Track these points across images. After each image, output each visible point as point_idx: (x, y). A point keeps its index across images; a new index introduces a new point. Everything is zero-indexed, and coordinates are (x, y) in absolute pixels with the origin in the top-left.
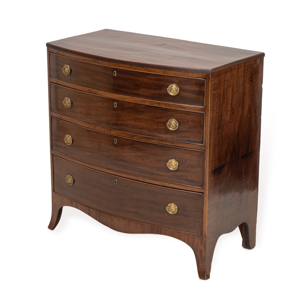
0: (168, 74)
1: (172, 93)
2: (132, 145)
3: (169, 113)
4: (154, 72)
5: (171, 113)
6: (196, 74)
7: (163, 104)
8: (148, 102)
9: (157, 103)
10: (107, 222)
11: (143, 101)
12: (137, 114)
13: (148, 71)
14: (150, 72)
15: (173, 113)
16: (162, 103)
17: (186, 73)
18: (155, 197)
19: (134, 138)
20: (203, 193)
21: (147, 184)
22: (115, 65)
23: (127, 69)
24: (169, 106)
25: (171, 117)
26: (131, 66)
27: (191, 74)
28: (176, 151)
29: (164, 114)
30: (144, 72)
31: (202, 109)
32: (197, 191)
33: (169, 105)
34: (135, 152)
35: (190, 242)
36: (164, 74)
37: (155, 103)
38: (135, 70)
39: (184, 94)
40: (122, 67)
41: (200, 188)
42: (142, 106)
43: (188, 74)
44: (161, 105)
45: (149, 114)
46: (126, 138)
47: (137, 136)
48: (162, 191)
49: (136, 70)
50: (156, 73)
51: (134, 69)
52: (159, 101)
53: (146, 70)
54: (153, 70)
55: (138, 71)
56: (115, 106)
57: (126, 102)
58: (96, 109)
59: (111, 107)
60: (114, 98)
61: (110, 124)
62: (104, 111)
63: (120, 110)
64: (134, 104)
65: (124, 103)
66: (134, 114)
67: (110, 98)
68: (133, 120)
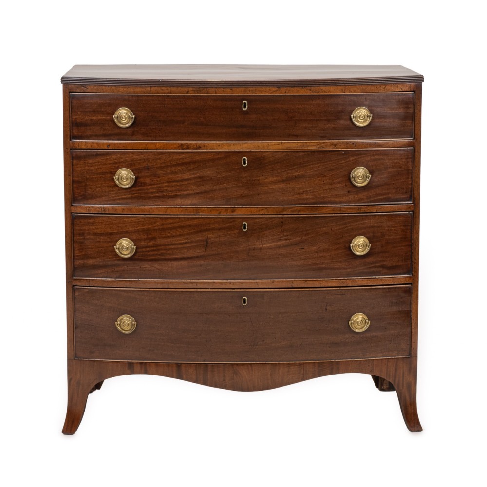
0: (350, 92)
1: (361, 122)
2: (281, 227)
3: (353, 158)
4: (325, 92)
5: (356, 157)
6: (400, 86)
7: (343, 145)
8: (312, 145)
9: (331, 144)
10: (224, 380)
11: (303, 145)
12: (292, 170)
13: (313, 92)
14: (318, 93)
15: (361, 158)
16: (340, 143)
17: (384, 87)
18: (326, 310)
19: (285, 213)
20: (411, 284)
21: (311, 289)
22: (245, 91)
23: (272, 94)
24: (354, 145)
25: (356, 164)
26: (279, 88)
27: (391, 86)
28: (366, 221)
29: (343, 161)
30: (306, 94)
31: (410, 144)
32: (402, 283)
33: (353, 144)
34: (286, 237)
36: (344, 92)
37: (327, 145)
38: (288, 92)
39: (379, 123)
40: (261, 92)
41: (408, 277)
42: (301, 154)
43: (387, 87)
44: (339, 146)
45: (316, 165)
46: (268, 216)
47: (292, 209)
48: (340, 296)
49: (290, 93)
50: (329, 94)
51: (285, 92)
52: (336, 141)
53: (310, 90)
54: (323, 88)
55: (295, 94)
56: (245, 163)
57: (268, 152)
58: (200, 177)
59: (234, 167)
60: (241, 151)
61: (233, 198)
62: (218, 176)
63: (254, 169)
64: (285, 154)
65: (265, 154)
66: (284, 172)
67: (233, 151)
68: (283, 181)
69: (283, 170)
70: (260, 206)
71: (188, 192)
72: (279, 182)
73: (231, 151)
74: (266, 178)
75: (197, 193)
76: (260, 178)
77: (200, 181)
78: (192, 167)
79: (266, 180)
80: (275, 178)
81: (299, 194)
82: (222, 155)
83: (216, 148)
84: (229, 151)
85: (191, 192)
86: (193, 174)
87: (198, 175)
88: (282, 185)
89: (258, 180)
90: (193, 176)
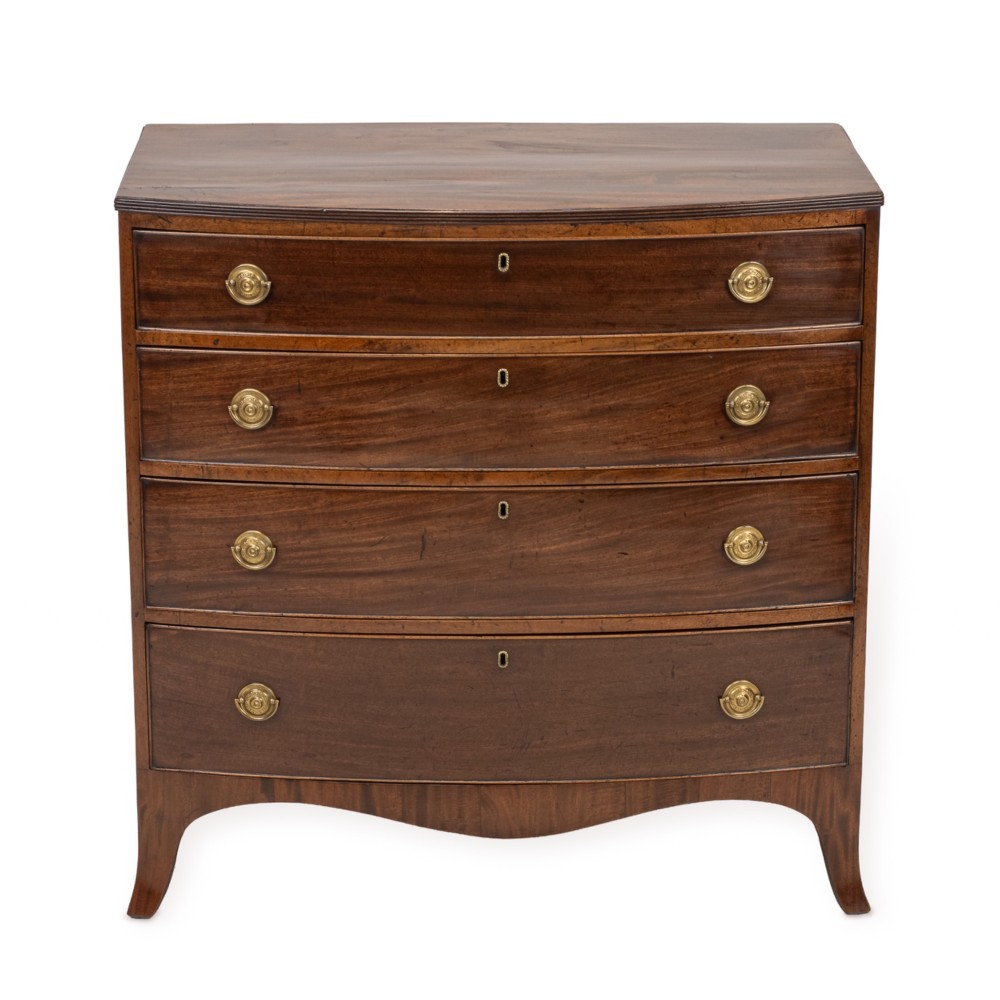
0: (727, 230)
1: (749, 294)
2: (580, 510)
3: (733, 368)
4: (673, 232)
5: (737, 366)
6: (833, 216)
7: (710, 340)
8: (645, 342)
9: (687, 340)
10: (460, 817)
11: (626, 342)
12: (602, 394)
13: (648, 233)
14: (659, 234)
15: (748, 366)
16: (704, 336)
17: (798, 218)
18: (673, 674)
19: (587, 482)
20: (852, 619)
21: (641, 635)
22: (504, 233)
23: (562, 239)
24: (734, 341)
25: (741, 379)
26: (575, 225)
27: (814, 217)
28: (758, 495)
29: (711, 375)
30: (633, 238)
31: (852, 335)
32: (833, 618)
33: (732, 338)
34: (590, 532)
35: (807, 801)
36: (715, 232)
37: (677, 341)
38: (595, 234)
39: (789, 292)
40: (537, 233)
41: (844, 605)
42: (622, 361)
43: (805, 219)
44: (702, 343)
45: (654, 384)
46: (551, 488)
47: (602, 474)
48: (701, 648)
49: (599, 235)
50: (682, 236)
51: (589, 234)
52: (696, 333)
53: (642, 228)
54: (670, 224)
55: (609, 238)
56: (503, 381)
57: (551, 357)
58: (409, 410)
59: (480, 389)
60: (495, 355)
61: (477, 452)
62: (448, 408)
63: (524, 393)
64: (588, 361)
65: (545, 363)
66: (586, 398)
67: (478, 355)
68: (583, 417)
69: (584, 395)
70: (535, 469)
71: (384, 439)
72: (575, 418)
73: (474, 356)
74: (548, 412)
75: (403, 442)
76: (536, 411)
77: (410, 418)
78: (393, 390)
79: (548, 416)
80: (566, 412)
81: (616, 443)
82: (456, 365)
83: (442, 349)
84: (471, 355)
85: (390, 440)
86: (395, 403)
87: (405, 404)
88: (582, 426)
89: (532, 416)
90: (394, 407)
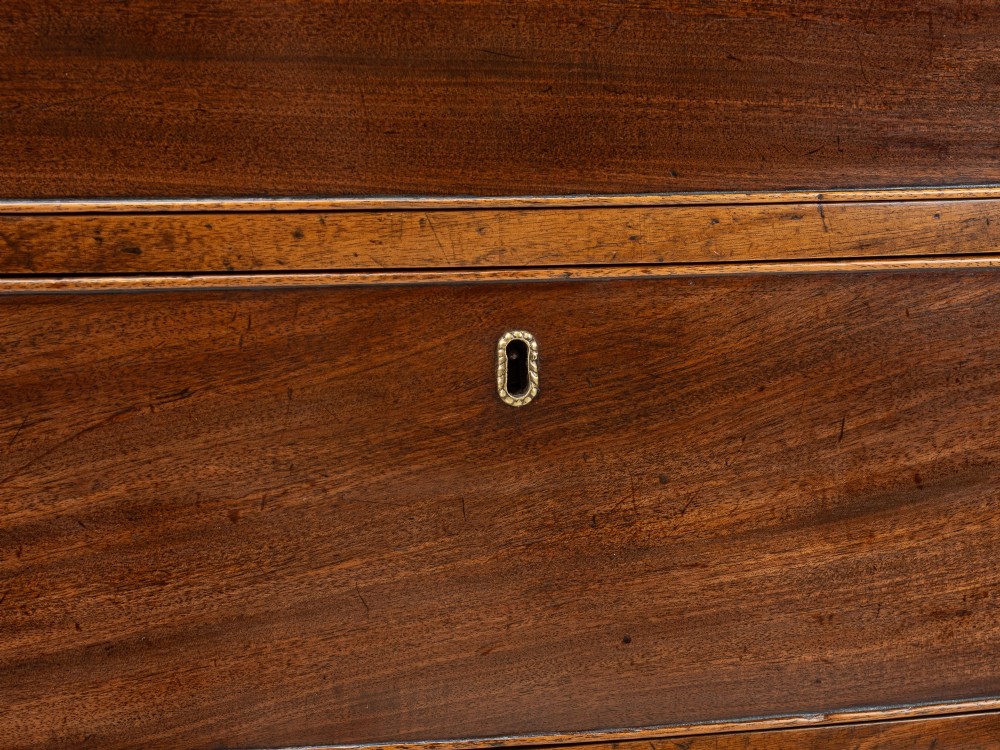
56: (517, 383)
57: (704, 281)
58: (132, 513)
59: (426, 418)
60: (486, 276)
61: (418, 673)
62: (295, 500)
63: (597, 428)
64: (842, 295)
65: (682, 304)
66: (830, 443)
67: (420, 278)
68: (822, 519)
69: (825, 433)
70: (639, 733)
71: (31, 640)
73: (404, 279)
74: (692, 501)
75: (111, 650)
76: (645, 501)
77: (138, 546)
79: (690, 517)
80: (759, 500)
84: (389, 279)
85: (56, 641)
86: (74, 488)
87: (119, 490)
88: (816, 553)
89: (628, 521)
90: (69, 504)
